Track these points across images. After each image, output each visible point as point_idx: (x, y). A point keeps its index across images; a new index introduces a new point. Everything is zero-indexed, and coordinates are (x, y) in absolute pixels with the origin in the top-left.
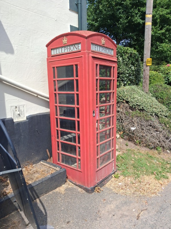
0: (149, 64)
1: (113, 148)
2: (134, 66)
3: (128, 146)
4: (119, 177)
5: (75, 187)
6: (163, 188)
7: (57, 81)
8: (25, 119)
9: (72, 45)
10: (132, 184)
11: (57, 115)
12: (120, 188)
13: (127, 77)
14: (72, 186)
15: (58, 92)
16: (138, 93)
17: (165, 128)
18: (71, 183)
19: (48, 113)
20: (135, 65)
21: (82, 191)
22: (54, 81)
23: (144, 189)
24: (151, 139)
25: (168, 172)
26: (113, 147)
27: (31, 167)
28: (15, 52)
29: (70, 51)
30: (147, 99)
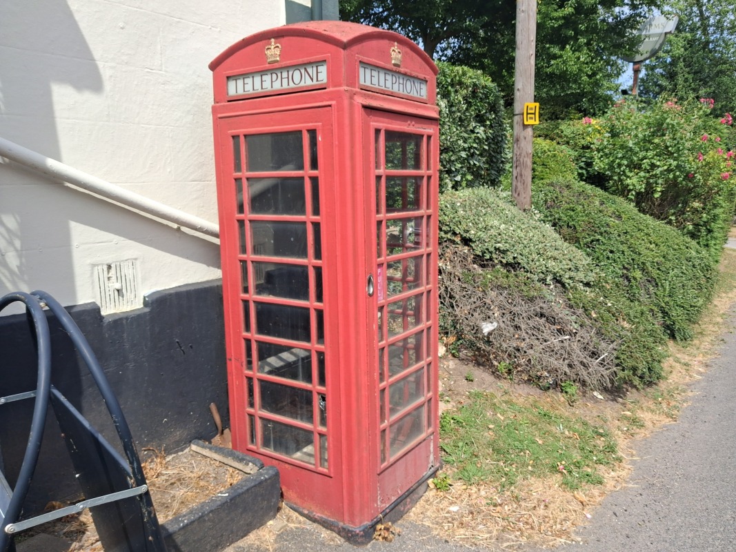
0: (531, 122)
1: (430, 394)
2: (485, 126)
3: (475, 383)
4: (450, 485)
5: (310, 526)
6: (589, 516)
7: (248, 179)
8: (138, 305)
9: (296, 67)
10: (492, 508)
11: (246, 290)
12: (456, 523)
13: (463, 161)
14: (300, 523)
15: (248, 215)
16: (498, 213)
17: (588, 322)
18: (297, 514)
19: (215, 284)
20: (488, 123)
21: (333, 540)
22: (236, 179)
23: (530, 520)
24: (545, 357)
25: (599, 462)
26: (429, 391)
27: (159, 466)
28: (108, 85)
29: (292, 85)
30: (527, 232)
